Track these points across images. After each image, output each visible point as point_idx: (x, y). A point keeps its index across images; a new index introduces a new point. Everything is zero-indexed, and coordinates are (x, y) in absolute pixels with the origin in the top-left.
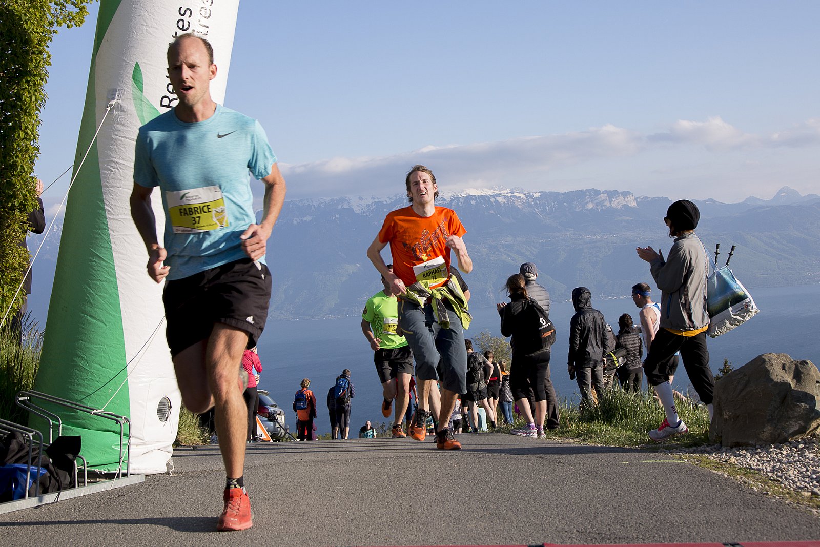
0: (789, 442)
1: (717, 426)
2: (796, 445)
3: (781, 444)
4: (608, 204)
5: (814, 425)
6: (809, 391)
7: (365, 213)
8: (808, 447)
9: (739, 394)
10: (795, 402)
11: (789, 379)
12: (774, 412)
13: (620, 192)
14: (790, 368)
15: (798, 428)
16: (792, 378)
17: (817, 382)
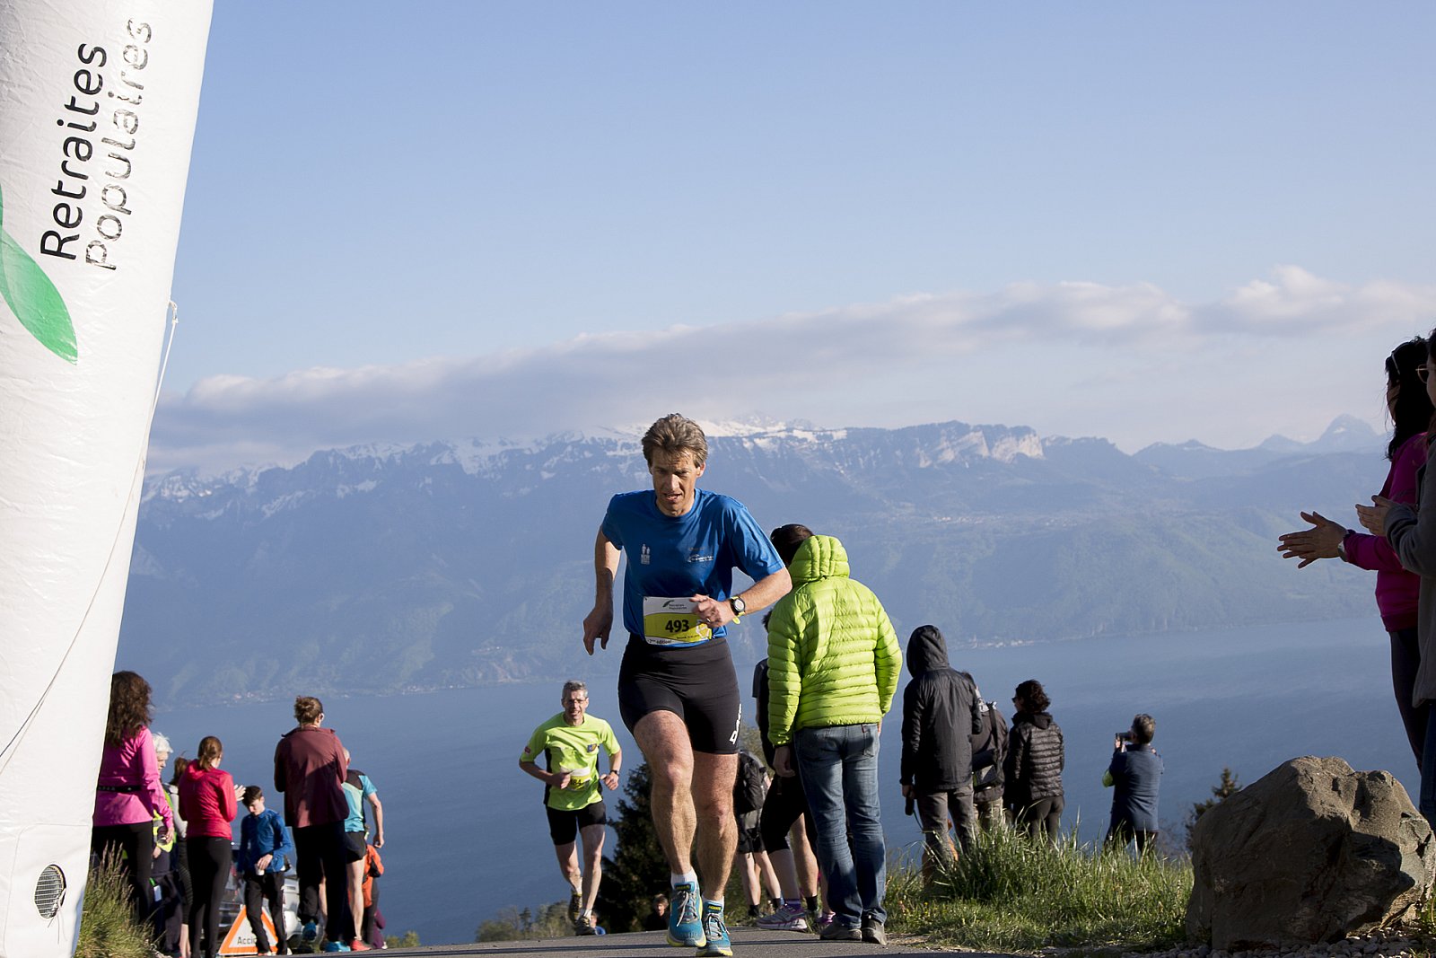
0: (1348, 939)
1: (1201, 908)
2: (1360, 946)
3: (1330, 944)
4: (984, 452)
5: (1397, 904)
6: (1388, 835)
7: (485, 473)
8: (1385, 950)
9: (1245, 842)
10: (1359, 856)
11: (1346, 810)
12: (1318, 876)
13: (1008, 427)
14: (1347, 787)
15: (1365, 911)
16: (1352, 807)
17: (1404, 815)
